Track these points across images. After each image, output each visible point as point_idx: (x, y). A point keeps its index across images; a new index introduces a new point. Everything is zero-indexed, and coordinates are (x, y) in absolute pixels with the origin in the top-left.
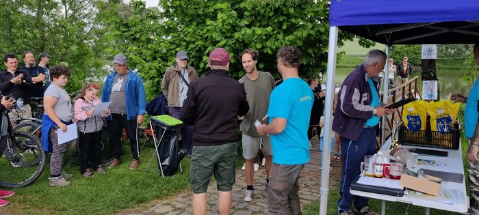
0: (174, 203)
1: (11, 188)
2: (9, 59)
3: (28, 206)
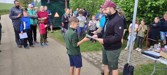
2: (80, 9)
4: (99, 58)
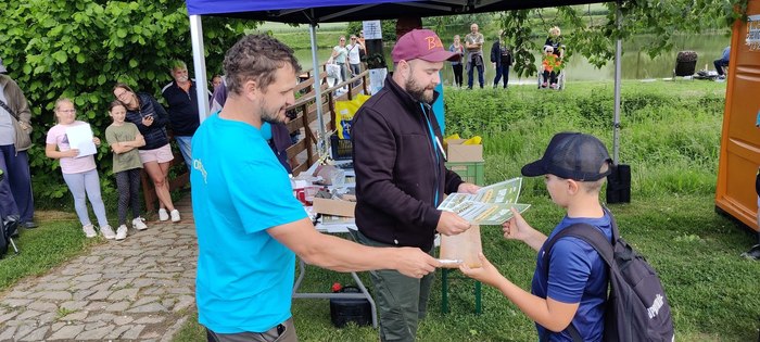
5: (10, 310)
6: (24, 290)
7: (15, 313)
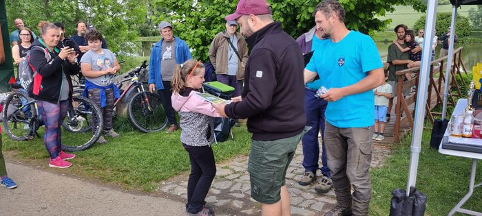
0: (233, 167)
1: (72, 152)
3: (91, 168)
4: (236, 192)
5: (235, 173)
6: (240, 162)
7: (238, 175)
